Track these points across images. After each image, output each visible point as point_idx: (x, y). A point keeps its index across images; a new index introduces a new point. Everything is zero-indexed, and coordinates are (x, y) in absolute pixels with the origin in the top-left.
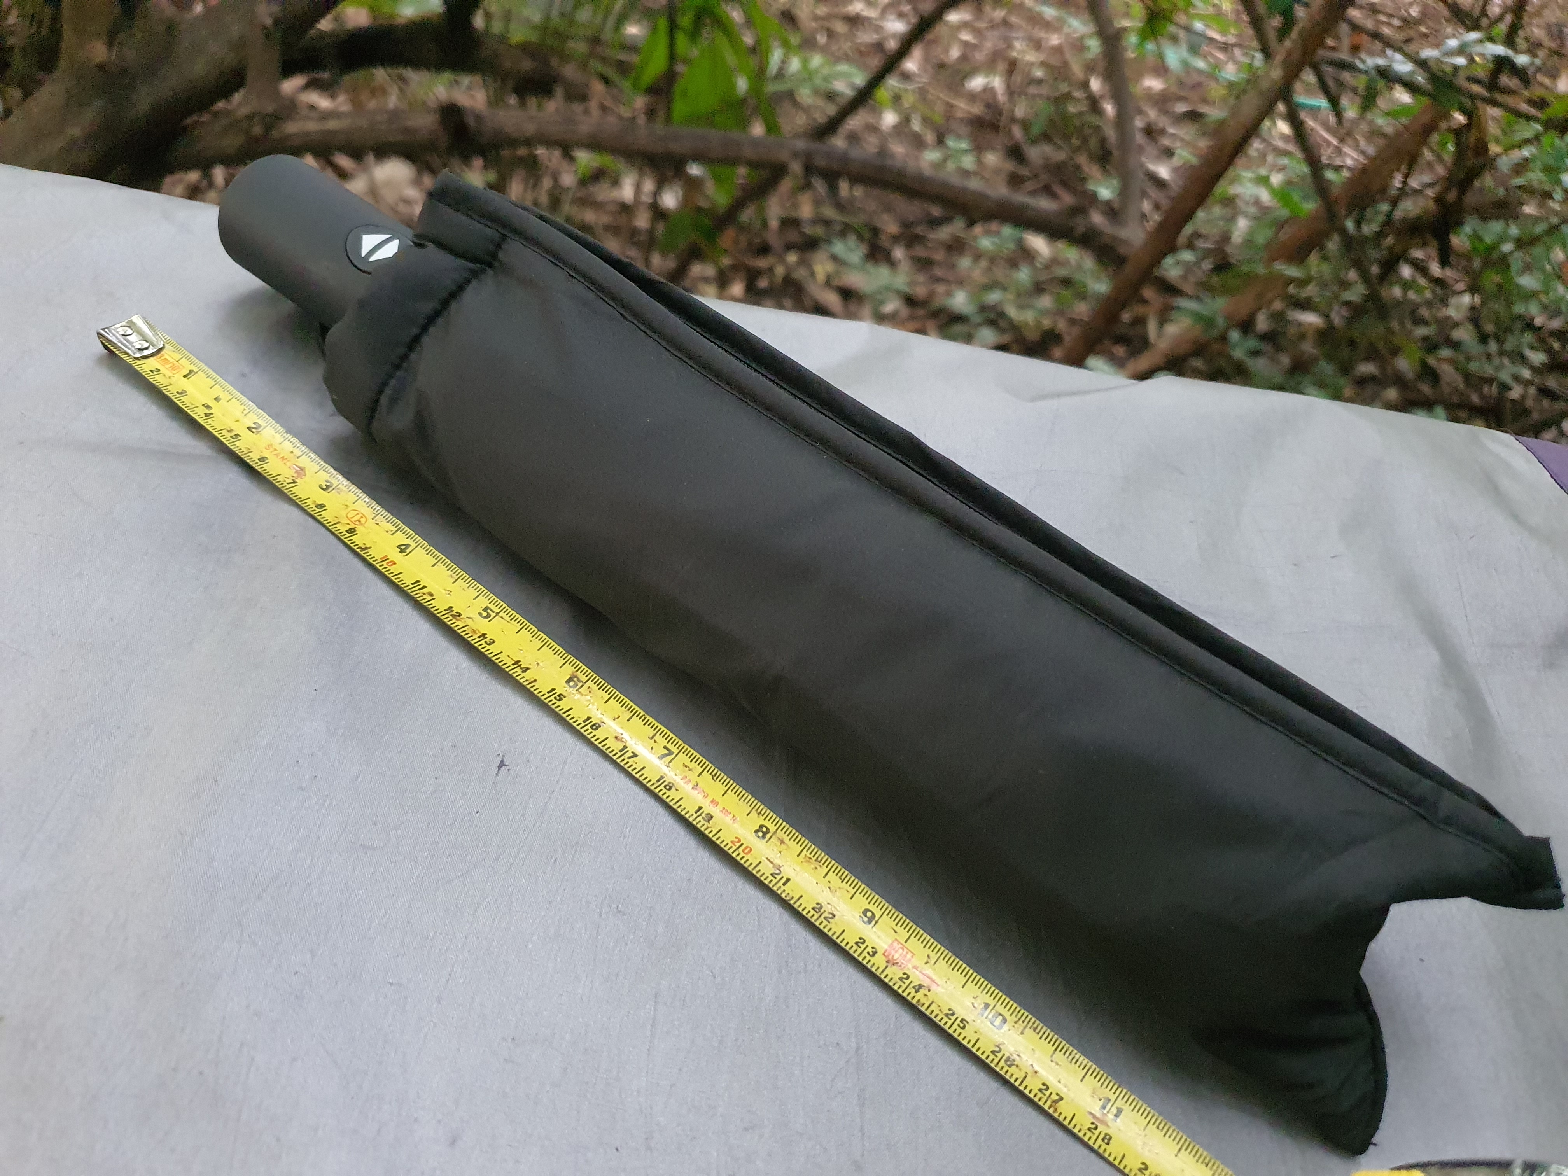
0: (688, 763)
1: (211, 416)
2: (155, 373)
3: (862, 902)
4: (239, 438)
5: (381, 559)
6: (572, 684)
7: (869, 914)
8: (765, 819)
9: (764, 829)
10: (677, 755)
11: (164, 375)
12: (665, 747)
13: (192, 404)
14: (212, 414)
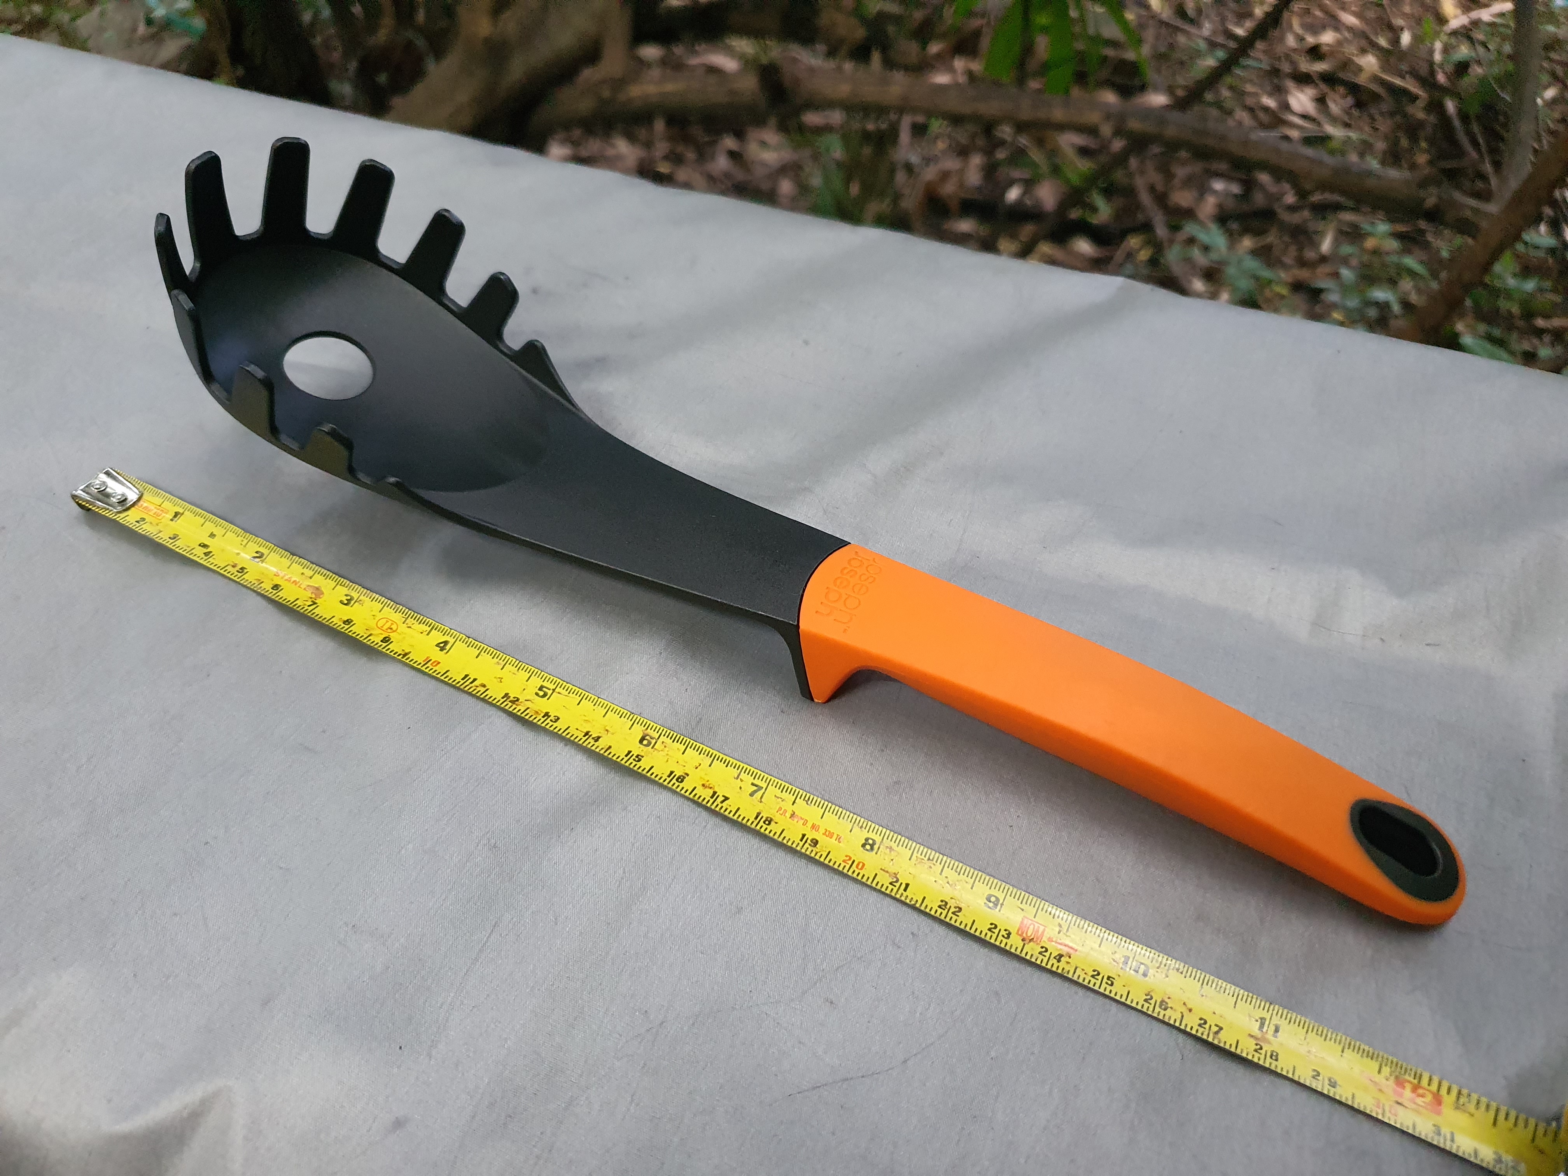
0: (779, 793)
1: (211, 555)
2: (141, 523)
3: (983, 890)
4: (246, 571)
5: (424, 661)
6: (645, 742)
7: (993, 899)
8: (868, 831)
10: (766, 789)
11: (151, 524)
12: (753, 784)
13: (189, 546)
14: (211, 551)
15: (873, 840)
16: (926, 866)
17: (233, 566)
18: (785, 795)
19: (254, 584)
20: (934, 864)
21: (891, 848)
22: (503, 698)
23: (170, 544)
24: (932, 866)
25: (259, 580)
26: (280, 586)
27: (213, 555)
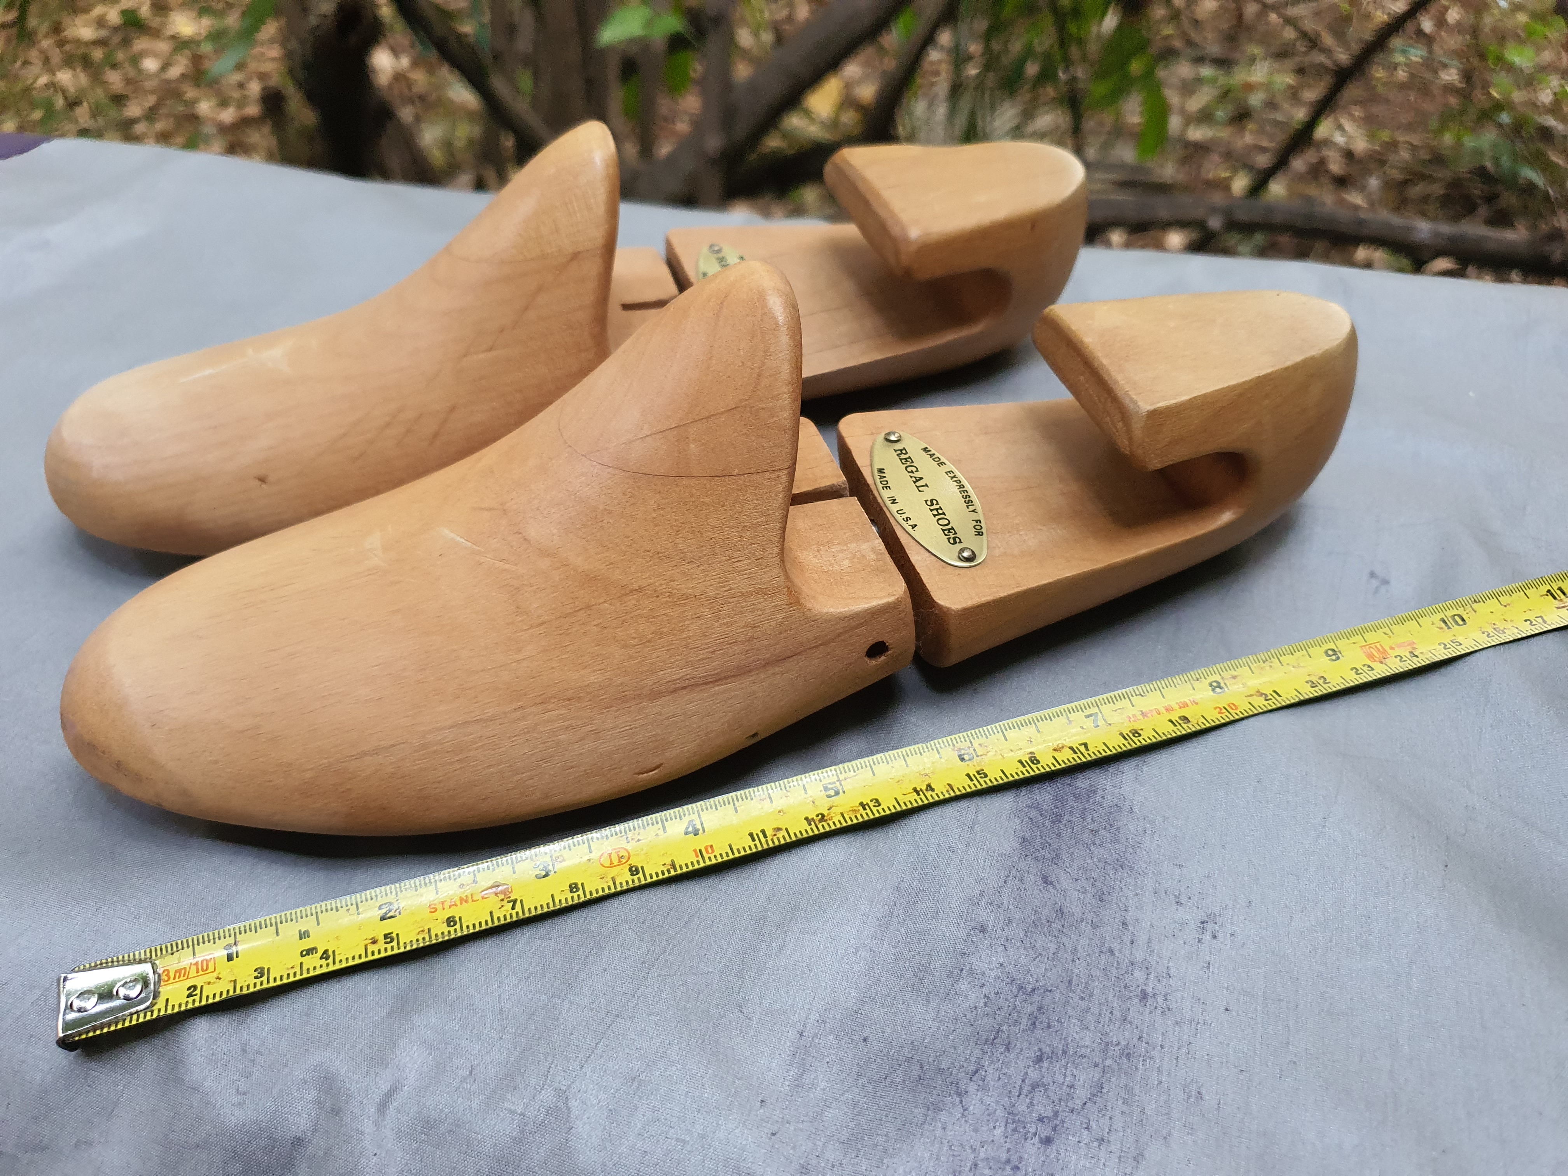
0: (1115, 707)
1: (330, 953)
2: (198, 991)
3: (1318, 652)
4: (394, 935)
5: (697, 856)
6: (966, 757)
7: (1330, 653)
8: (1205, 679)
9: (1215, 684)
10: (1101, 712)
11: (209, 983)
12: (1087, 717)
13: (292, 968)
14: (326, 952)
15: (1215, 681)
16: (1268, 668)
17: (374, 942)
18: (1119, 704)
19: (424, 939)
20: (1271, 662)
21: (1234, 677)
22: (810, 824)
23: (268, 982)
24: (1271, 664)
25: (423, 931)
26: (454, 917)
27: (334, 952)
